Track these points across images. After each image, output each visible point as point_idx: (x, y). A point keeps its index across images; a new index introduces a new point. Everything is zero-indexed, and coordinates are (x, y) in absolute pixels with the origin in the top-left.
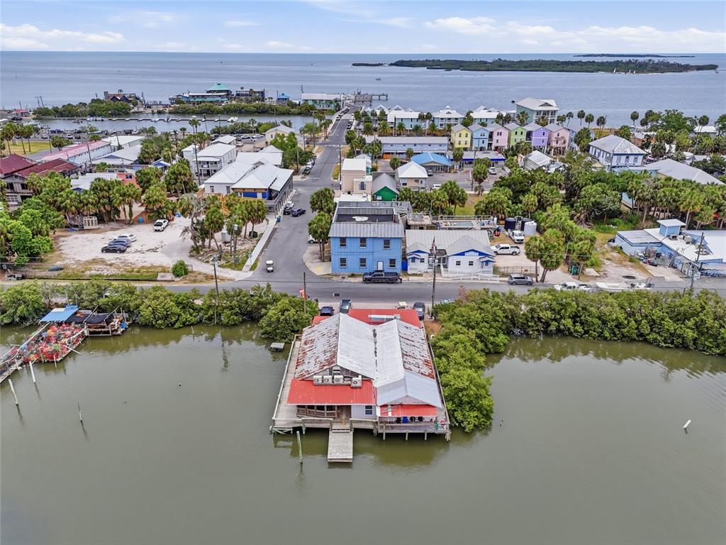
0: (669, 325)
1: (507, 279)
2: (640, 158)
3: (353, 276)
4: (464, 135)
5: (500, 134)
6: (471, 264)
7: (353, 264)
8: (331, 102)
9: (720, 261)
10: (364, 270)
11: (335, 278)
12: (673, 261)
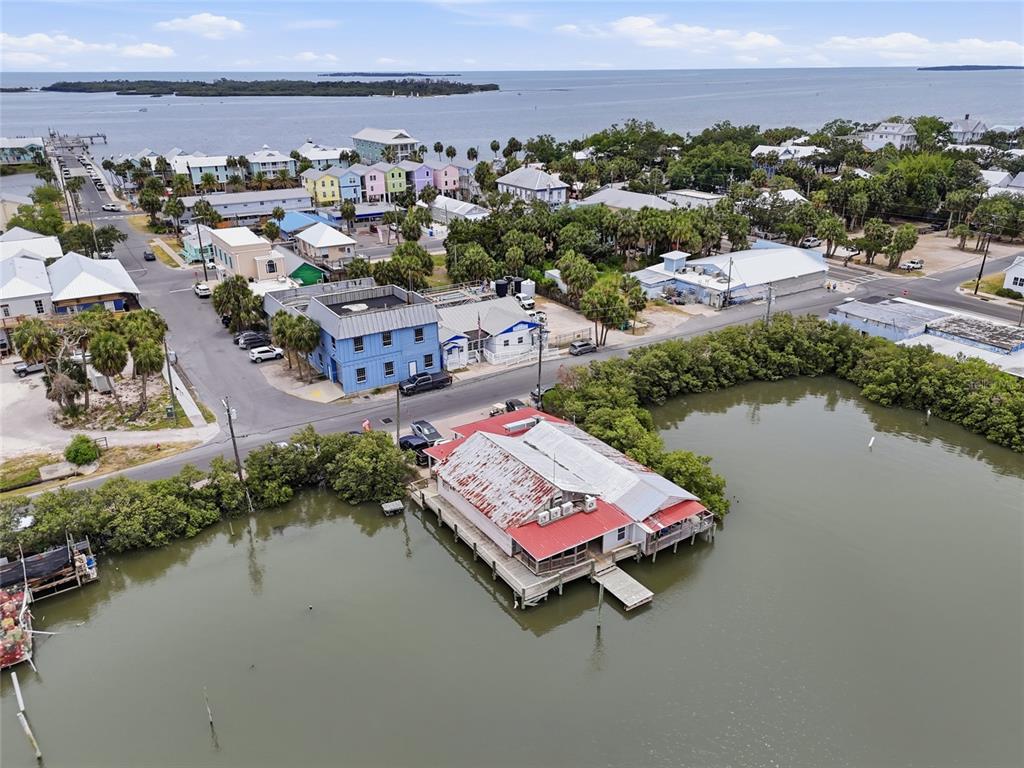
0: (775, 356)
1: (567, 350)
2: (564, 192)
3: (378, 391)
4: (328, 183)
5: (373, 178)
6: (520, 340)
7: (376, 374)
8: (22, 151)
9: (744, 286)
10: (394, 379)
11: (355, 401)
12: (696, 294)
